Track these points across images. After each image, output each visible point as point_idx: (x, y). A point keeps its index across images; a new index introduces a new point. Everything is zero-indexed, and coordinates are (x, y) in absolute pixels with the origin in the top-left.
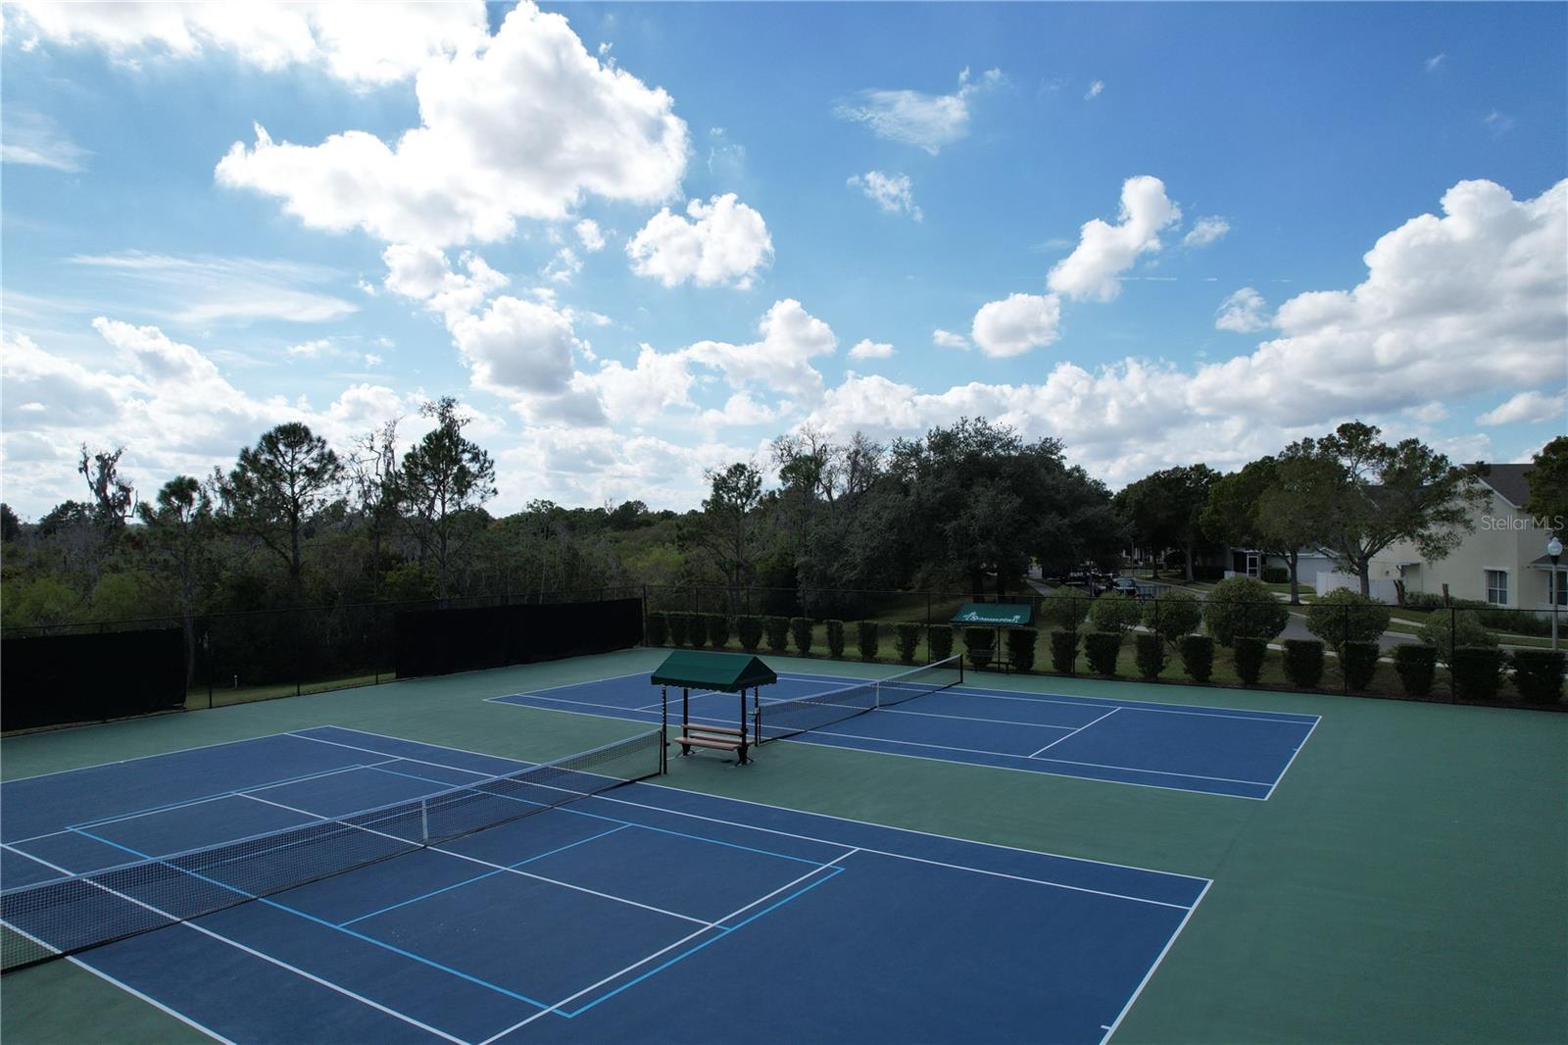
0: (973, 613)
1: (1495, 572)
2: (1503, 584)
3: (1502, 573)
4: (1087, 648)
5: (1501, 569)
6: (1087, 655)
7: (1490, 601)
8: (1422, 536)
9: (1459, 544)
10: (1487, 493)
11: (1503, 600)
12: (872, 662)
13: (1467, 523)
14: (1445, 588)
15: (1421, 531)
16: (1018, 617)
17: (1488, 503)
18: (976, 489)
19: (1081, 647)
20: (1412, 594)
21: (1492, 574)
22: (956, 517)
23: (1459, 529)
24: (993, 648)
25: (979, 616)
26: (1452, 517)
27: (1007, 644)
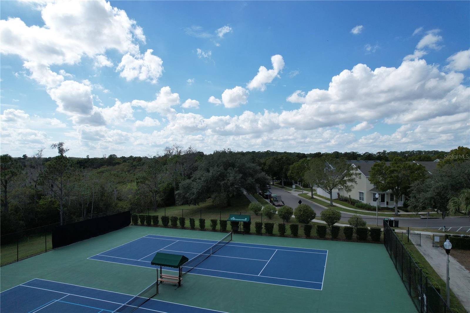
0: (234, 217)
1: (361, 192)
2: (363, 196)
3: (363, 193)
4: (265, 227)
5: (363, 192)
6: (265, 229)
7: (360, 199)
8: (345, 186)
9: (354, 188)
10: (360, 174)
11: (363, 200)
12: (203, 231)
13: (356, 182)
14: (350, 196)
15: (345, 185)
16: (246, 219)
17: (360, 176)
18: (228, 171)
19: (263, 226)
20: (341, 196)
21: (360, 193)
22: (224, 180)
23: (353, 184)
24: (239, 226)
25: (235, 219)
26: (352, 180)
27: (243, 225)
